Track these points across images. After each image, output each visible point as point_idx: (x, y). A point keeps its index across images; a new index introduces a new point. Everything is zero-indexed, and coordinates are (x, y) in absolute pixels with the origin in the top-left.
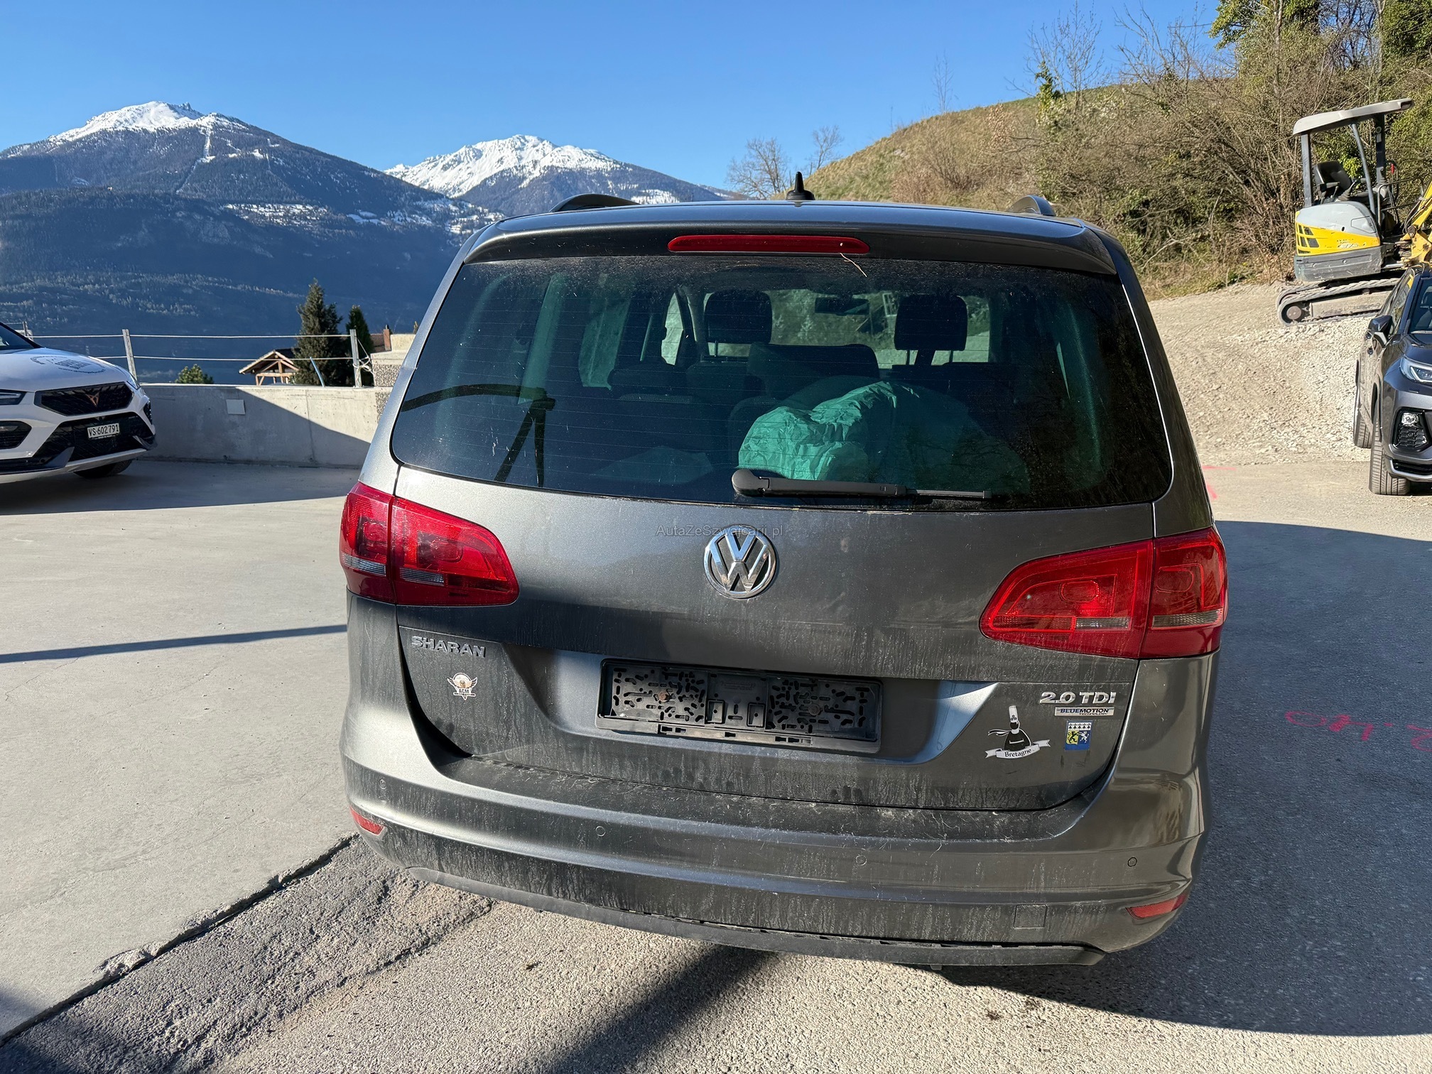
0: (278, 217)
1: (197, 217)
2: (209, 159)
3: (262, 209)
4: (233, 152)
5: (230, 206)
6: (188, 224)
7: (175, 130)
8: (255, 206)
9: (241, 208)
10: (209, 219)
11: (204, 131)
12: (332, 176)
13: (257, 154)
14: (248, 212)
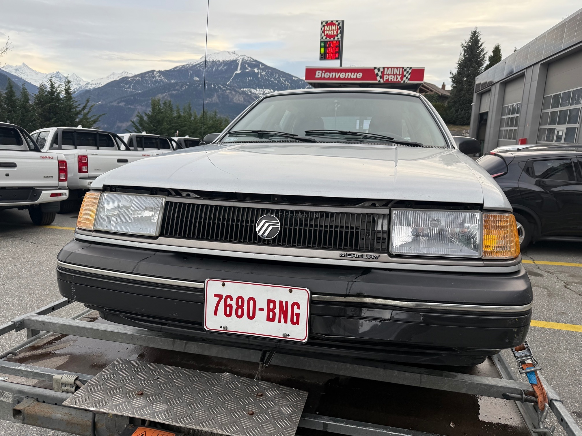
0: (261, 94)
1: (233, 93)
2: (239, 72)
3: (255, 91)
4: (248, 69)
5: (245, 89)
6: (230, 96)
7: (229, 61)
8: (253, 90)
9: (248, 90)
10: (237, 94)
11: (239, 61)
12: (281, 79)
13: (256, 70)
14: (251, 92)
